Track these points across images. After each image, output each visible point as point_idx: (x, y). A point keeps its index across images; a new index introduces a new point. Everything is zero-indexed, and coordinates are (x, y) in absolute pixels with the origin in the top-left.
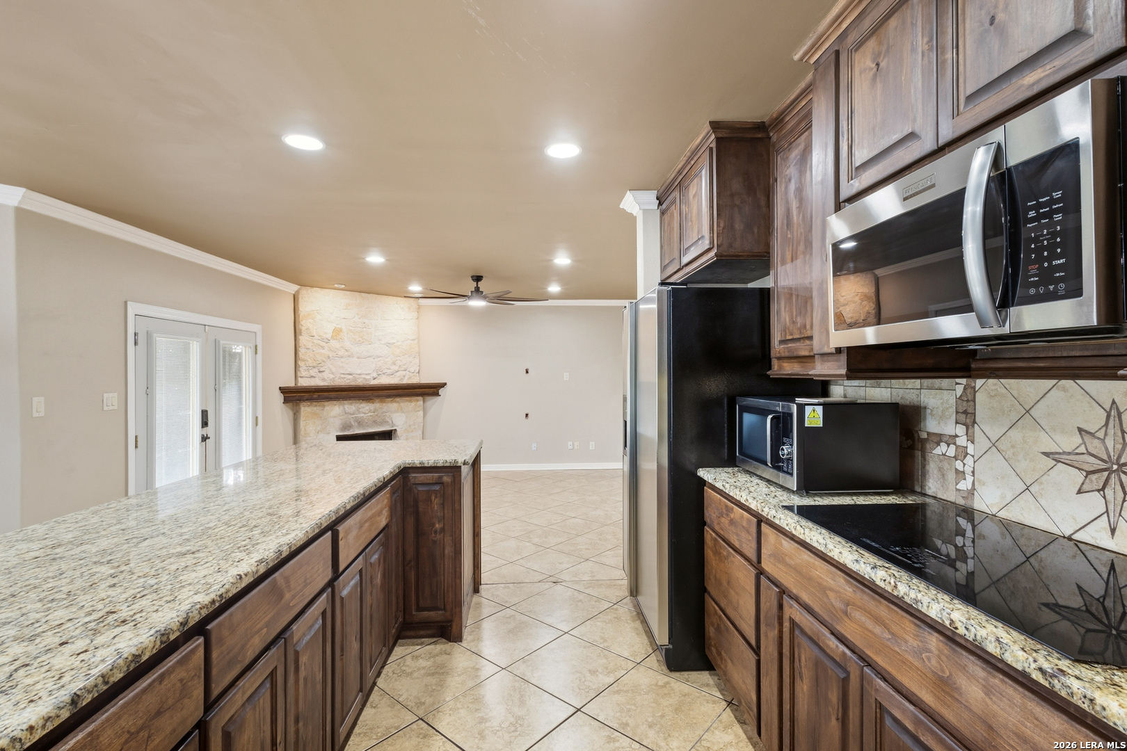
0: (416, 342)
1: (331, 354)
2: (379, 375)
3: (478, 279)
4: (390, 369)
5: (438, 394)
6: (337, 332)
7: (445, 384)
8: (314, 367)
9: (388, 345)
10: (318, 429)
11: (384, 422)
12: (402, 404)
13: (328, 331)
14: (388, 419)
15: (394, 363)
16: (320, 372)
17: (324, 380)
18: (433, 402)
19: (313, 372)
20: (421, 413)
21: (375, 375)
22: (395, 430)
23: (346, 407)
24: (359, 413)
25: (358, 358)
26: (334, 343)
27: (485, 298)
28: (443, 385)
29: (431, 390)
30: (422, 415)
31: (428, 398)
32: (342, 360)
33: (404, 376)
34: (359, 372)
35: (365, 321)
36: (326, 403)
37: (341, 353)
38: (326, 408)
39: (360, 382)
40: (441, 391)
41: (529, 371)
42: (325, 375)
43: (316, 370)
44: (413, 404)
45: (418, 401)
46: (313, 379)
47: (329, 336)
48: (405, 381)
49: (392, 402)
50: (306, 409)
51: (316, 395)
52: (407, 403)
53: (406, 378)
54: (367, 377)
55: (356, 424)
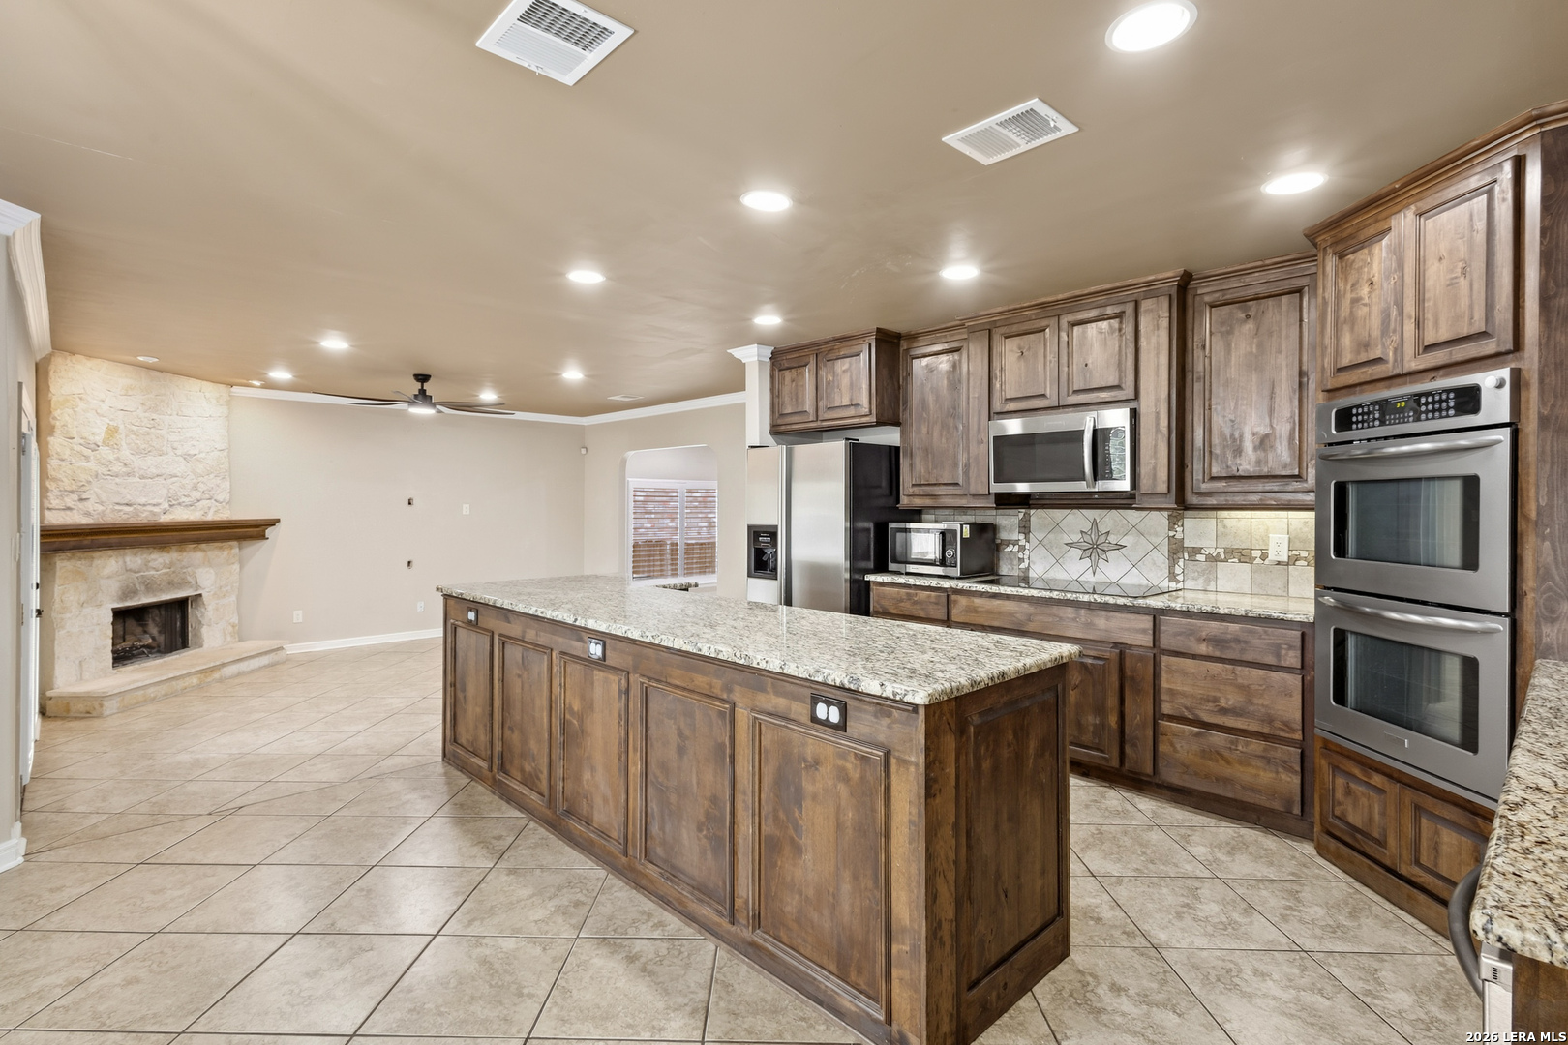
0: (225, 453)
1: (102, 470)
2: (171, 506)
3: (423, 378)
4: (188, 496)
5: (263, 537)
6: (112, 431)
7: (278, 521)
8: (72, 492)
9: (187, 457)
10: (83, 599)
11: (184, 583)
12: (209, 553)
13: (98, 431)
14: (189, 579)
15: (195, 488)
16: (81, 500)
17: (88, 514)
18: (256, 551)
19: (69, 501)
20: (236, 567)
21: (166, 506)
22: (200, 595)
23: (128, 559)
24: (148, 570)
25: (142, 477)
26: (105, 452)
28: (273, 523)
29: (252, 531)
30: (238, 570)
31: (245, 543)
32: (117, 480)
33: (209, 508)
34: (143, 500)
35: (154, 416)
36: (96, 554)
37: (118, 468)
38: (97, 562)
39: (144, 517)
40: (269, 532)
41: (415, 502)
42: (90, 506)
43: (75, 497)
44: (225, 553)
45: (231, 547)
46: (68, 512)
47: (99, 439)
48: (210, 517)
49: (195, 549)
50: (64, 565)
51: (87, 540)
52: (217, 553)
53: (212, 510)
54: (156, 509)
55: (143, 588)
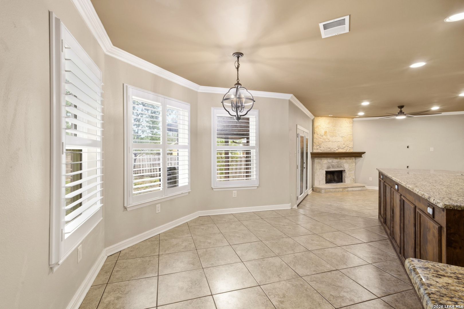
0: (352, 135)
1: (323, 141)
2: (338, 149)
3: (401, 107)
4: (342, 146)
5: (361, 157)
6: (326, 132)
7: (365, 152)
8: (318, 145)
9: (342, 137)
10: (320, 168)
11: (341, 167)
12: (347, 160)
13: (323, 132)
14: (342, 166)
15: (344, 144)
16: (320, 147)
17: (321, 150)
18: (359, 160)
19: (318, 147)
20: (354, 164)
21: (337, 148)
22: (345, 170)
23: (328, 160)
24: (333, 163)
25: (332, 142)
26: (324, 137)
27: (405, 115)
28: (364, 153)
29: (358, 155)
30: (355, 165)
31: (357, 158)
32: (327, 143)
33: (347, 149)
34: (332, 147)
35: (335, 128)
36: (323, 159)
37: (327, 140)
38: (322, 160)
39: (332, 151)
40: (363, 155)
41: (409, 147)
42: (321, 148)
43: (319, 147)
44: (351, 160)
45: (353, 159)
46: (318, 150)
47: (323, 134)
48: (348, 151)
49: (343, 159)
50: (317, 160)
51: (320, 156)
52: (349, 160)
53: (348, 150)
54: (335, 149)
55: (332, 167)
